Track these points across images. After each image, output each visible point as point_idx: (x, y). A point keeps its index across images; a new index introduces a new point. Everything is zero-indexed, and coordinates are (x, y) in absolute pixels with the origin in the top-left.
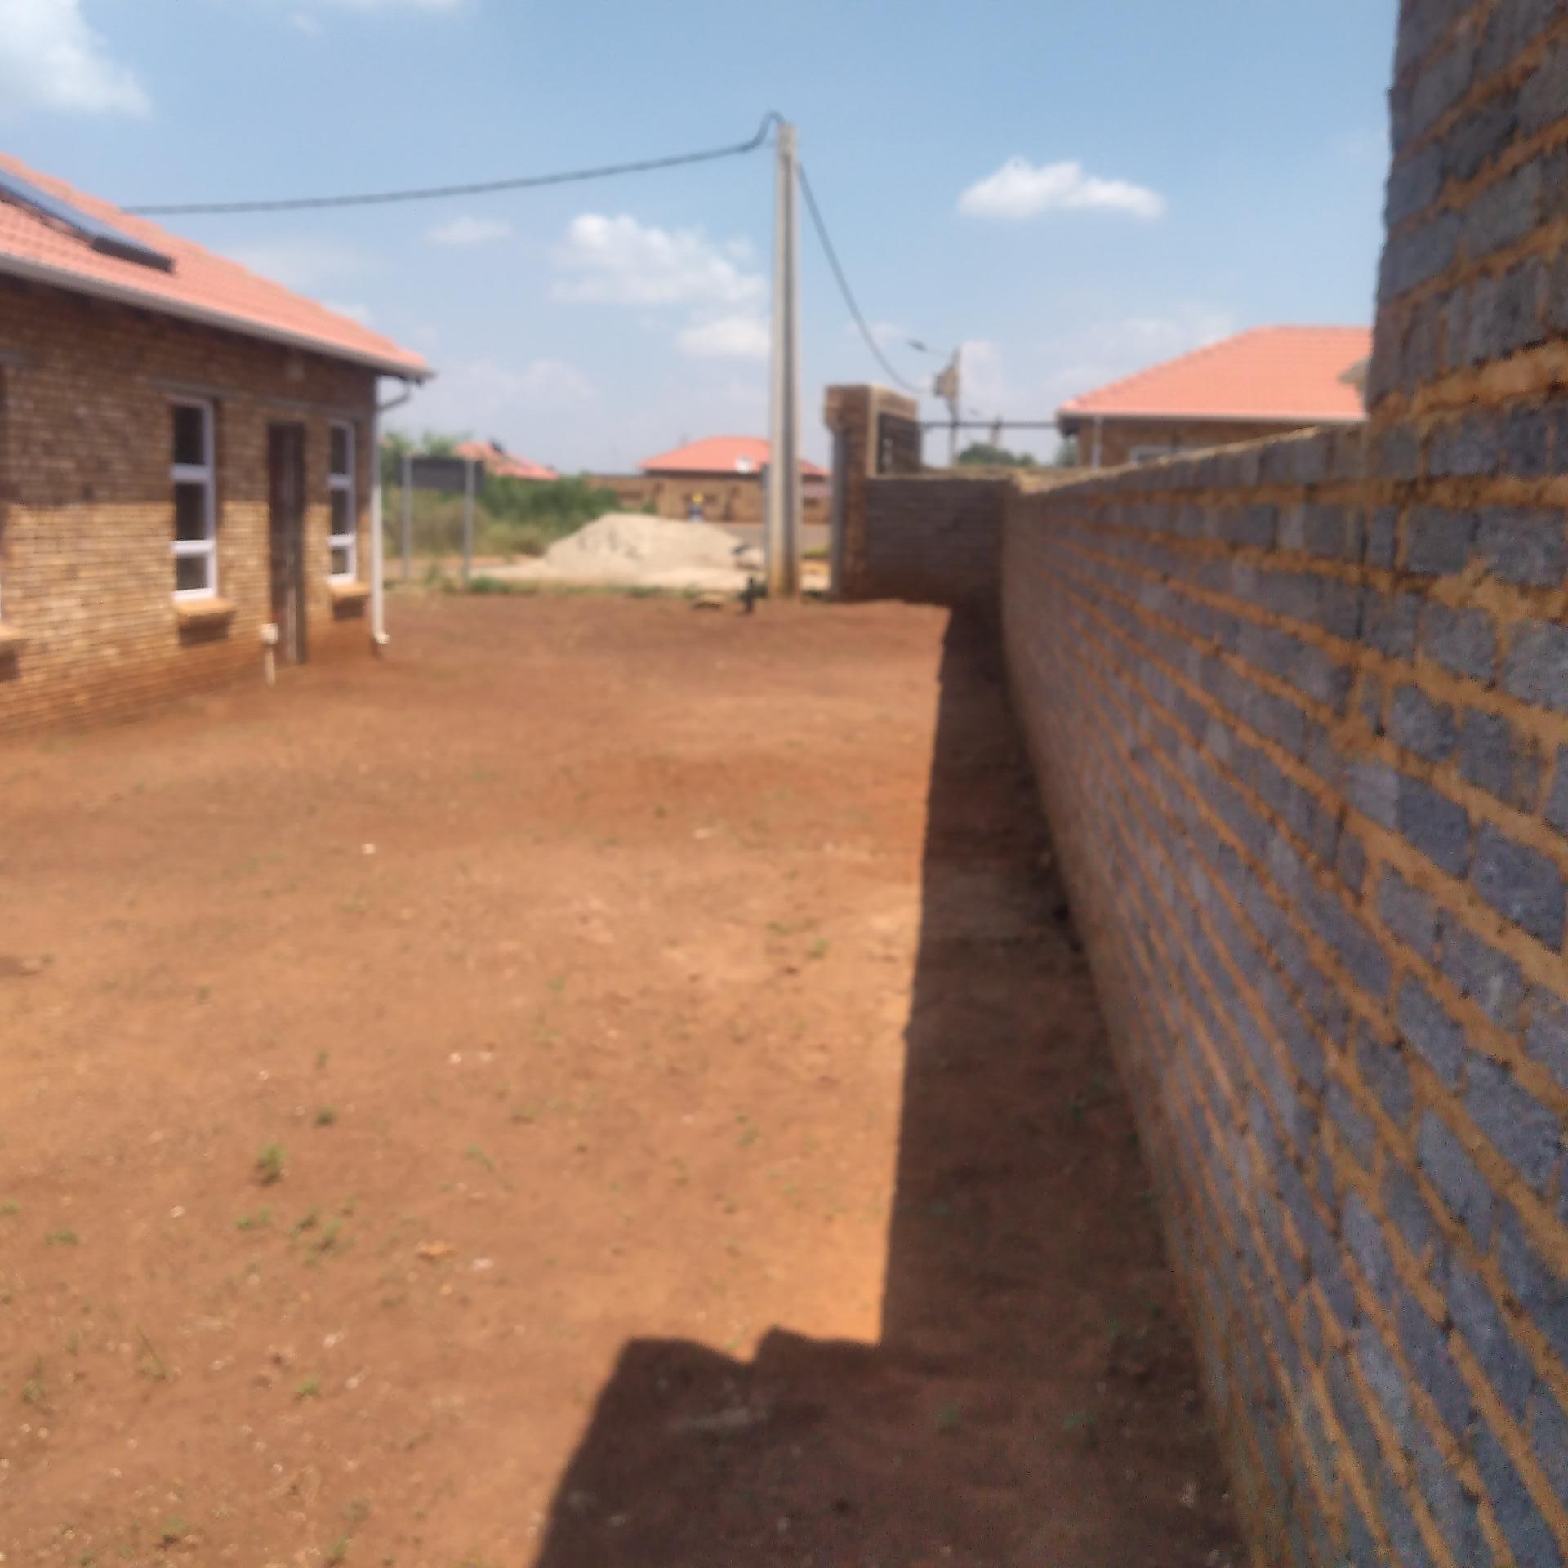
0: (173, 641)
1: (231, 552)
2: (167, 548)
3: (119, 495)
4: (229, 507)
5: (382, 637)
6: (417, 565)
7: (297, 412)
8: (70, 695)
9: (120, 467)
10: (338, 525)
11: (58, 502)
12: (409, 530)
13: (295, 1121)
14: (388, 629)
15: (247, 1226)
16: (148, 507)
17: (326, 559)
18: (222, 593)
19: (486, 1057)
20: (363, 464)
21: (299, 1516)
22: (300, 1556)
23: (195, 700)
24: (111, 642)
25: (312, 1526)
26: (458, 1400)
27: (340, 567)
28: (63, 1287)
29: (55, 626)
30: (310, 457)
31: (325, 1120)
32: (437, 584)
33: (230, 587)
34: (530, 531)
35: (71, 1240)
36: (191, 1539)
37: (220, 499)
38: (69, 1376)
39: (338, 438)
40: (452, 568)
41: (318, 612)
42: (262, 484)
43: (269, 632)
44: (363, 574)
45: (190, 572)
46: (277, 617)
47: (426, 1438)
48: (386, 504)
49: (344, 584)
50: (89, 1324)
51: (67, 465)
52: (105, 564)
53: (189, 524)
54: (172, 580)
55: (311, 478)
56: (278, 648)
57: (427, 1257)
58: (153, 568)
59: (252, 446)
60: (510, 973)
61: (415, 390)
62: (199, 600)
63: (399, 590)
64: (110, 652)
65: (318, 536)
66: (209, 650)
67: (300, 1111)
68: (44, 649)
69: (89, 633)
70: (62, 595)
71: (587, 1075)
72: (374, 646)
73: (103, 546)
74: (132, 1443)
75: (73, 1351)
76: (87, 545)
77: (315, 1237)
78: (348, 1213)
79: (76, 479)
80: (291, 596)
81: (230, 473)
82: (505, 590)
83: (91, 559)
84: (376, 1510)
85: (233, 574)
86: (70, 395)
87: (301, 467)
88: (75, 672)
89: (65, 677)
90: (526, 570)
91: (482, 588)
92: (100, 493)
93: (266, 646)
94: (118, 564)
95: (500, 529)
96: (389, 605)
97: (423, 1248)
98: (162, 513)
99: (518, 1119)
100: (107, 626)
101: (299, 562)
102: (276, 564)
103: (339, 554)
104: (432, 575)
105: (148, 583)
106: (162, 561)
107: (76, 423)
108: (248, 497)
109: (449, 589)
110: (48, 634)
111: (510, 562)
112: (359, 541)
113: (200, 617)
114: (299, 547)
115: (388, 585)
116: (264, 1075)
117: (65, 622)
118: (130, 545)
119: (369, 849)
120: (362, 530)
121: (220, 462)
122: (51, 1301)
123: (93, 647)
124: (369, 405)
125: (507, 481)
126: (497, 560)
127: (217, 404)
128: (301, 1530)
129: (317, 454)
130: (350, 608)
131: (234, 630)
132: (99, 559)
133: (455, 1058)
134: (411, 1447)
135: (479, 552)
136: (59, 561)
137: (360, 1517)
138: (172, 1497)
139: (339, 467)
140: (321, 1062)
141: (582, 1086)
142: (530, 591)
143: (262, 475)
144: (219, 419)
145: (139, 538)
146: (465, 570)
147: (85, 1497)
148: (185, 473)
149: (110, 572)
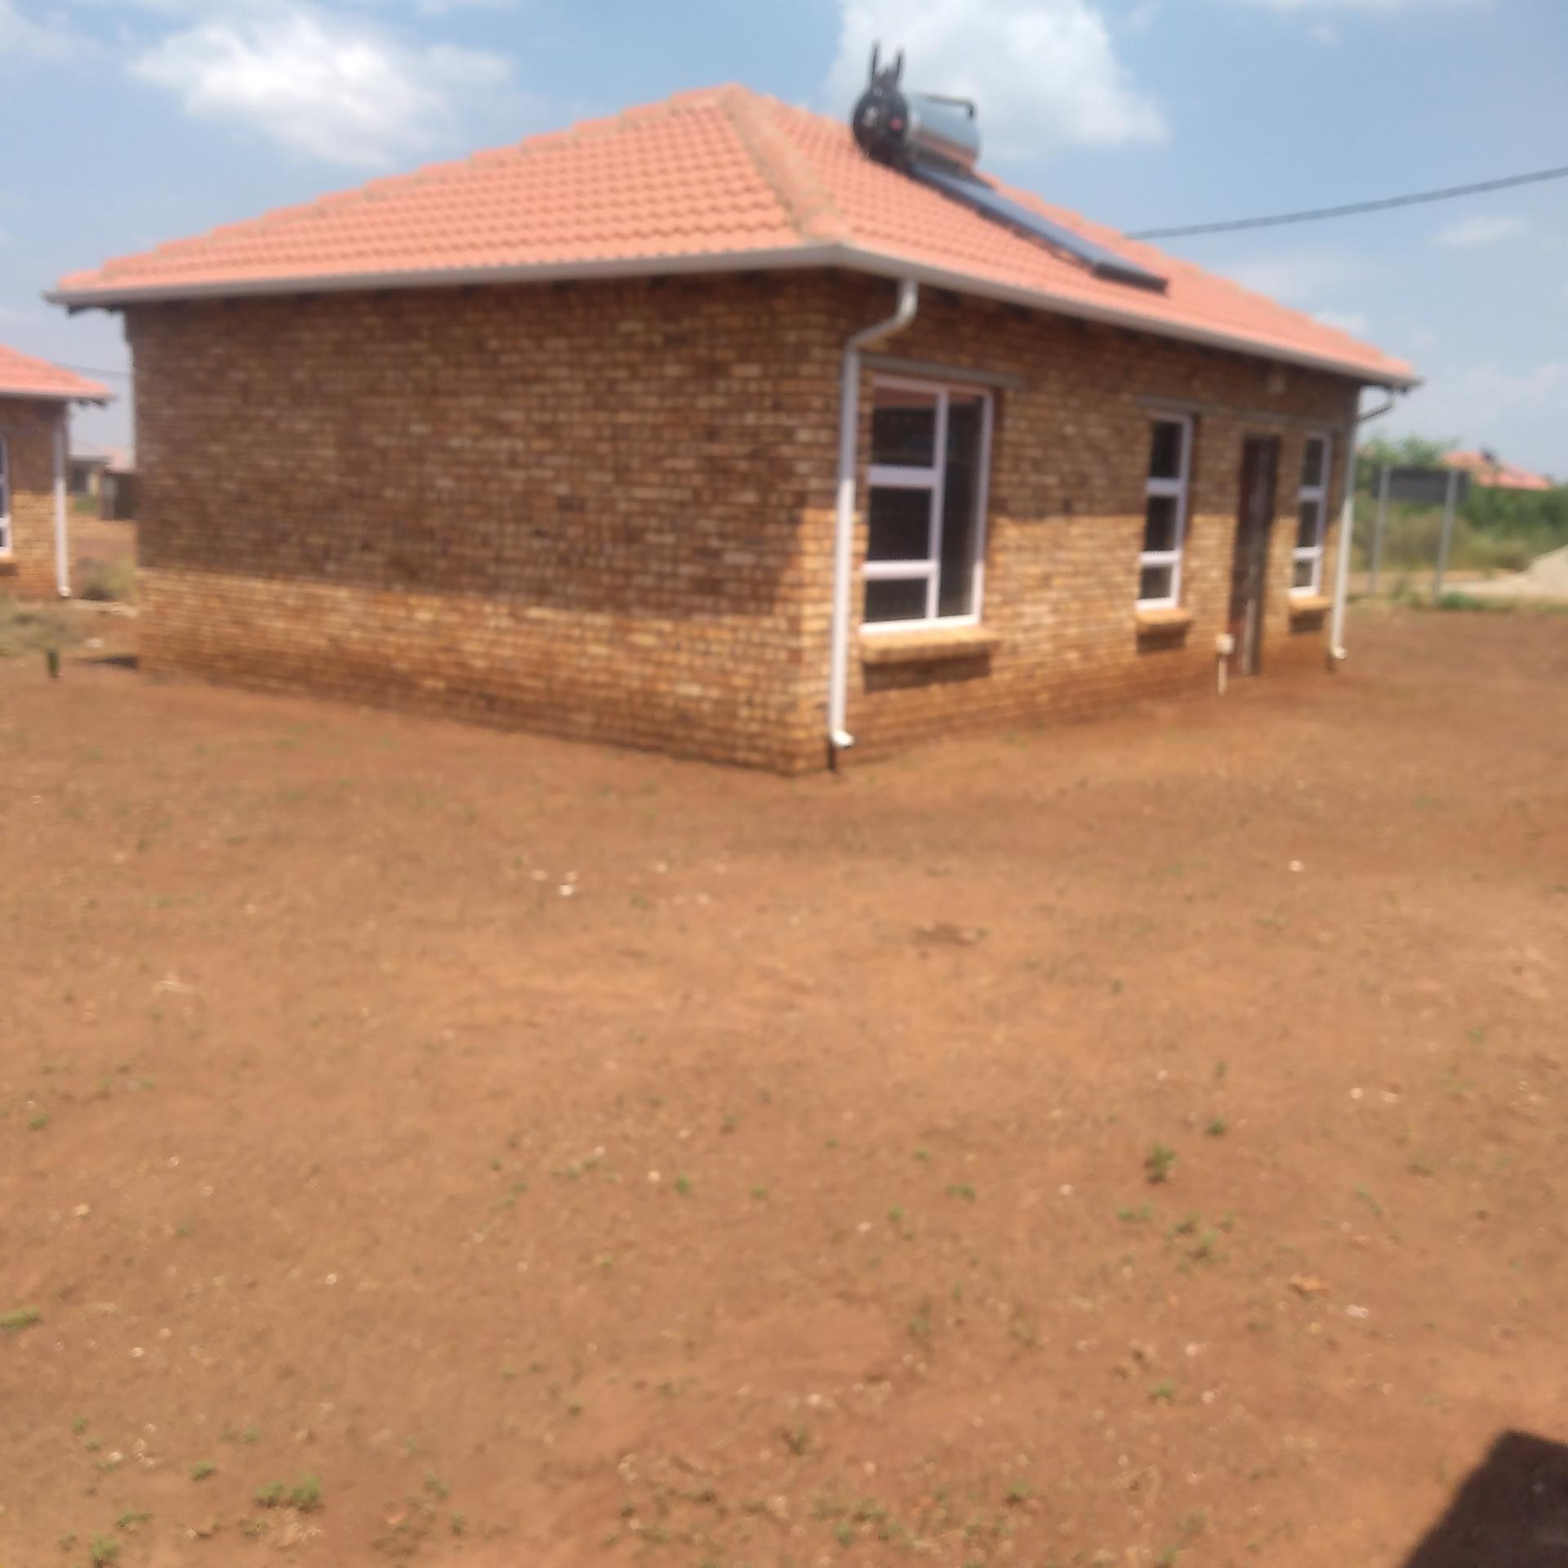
0: (1132, 647)
1: (1195, 563)
2: (1134, 559)
3: (1095, 508)
4: (1198, 519)
5: (1338, 652)
6: (1385, 579)
7: (1273, 425)
8: (1033, 694)
9: (1100, 482)
10: (1305, 538)
11: (1040, 515)
12: (1379, 542)
13: (1187, 1125)
14: (1347, 643)
15: (1128, 1218)
16: (1122, 519)
17: (1289, 572)
18: (1182, 603)
19: (1389, 1098)
20: (1337, 475)
21: (1135, 1513)
22: (1131, 1552)
23: (1146, 705)
24: (1074, 647)
25: (1147, 1526)
26: (1310, 1443)
27: (1302, 580)
28: (955, 1237)
29: (1026, 630)
30: (1282, 470)
31: (1217, 1131)
32: (1404, 600)
33: (1191, 598)
34: (1515, 545)
35: (969, 1194)
36: (1034, 1503)
37: (1190, 512)
38: (950, 1321)
39: (1314, 451)
40: (1423, 583)
41: (1276, 624)
42: (1232, 498)
43: (1225, 643)
44: (1326, 587)
45: (1154, 582)
46: (1234, 627)
47: (1273, 1473)
48: (1357, 515)
49: (1304, 597)
50: (975, 1276)
51: (1051, 480)
52: (1076, 574)
53: (1158, 535)
54: (1136, 590)
55: (1283, 490)
56: (1232, 659)
57: (1299, 1290)
58: (1120, 578)
59: (1226, 459)
60: (1427, 1014)
61: (1399, 400)
62: (1160, 610)
63: (1363, 604)
64: (1072, 656)
65: (1283, 548)
66: (1165, 658)
67: (1193, 1116)
68: (1015, 650)
69: (1054, 637)
70: (1035, 602)
71: (1499, 1137)
72: (1330, 663)
73: (1075, 556)
74: (996, 1398)
75: (957, 1298)
76: (1062, 555)
77: (1191, 1244)
78: (1226, 1227)
79: (1058, 494)
80: (1250, 608)
81: (1202, 487)
82: (1478, 607)
83: (1062, 569)
84: (1211, 1530)
85: (1194, 585)
86: (1061, 415)
87: (1273, 480)
88: (1039, 672)
89: (1031, 676)
90: (1505, 586)
91: (1451, 605)
92: (1079, 506)
93: (1219, 656)
94: (1087, 574)
95: (1484, 542)
96: (1350, 619)
97: (1296, 1279)
98: (1134, 525)
99: (1415, 1170)
100: (1072, 631)
101: (1262, 575)
102: (1238, 576)
103: (1303, 567)
104: (1398, 591)
105: (1113, 591)
106: (1130, 571)
107: (1063, 441)
108: (1217, 510)
109: (1417, 605)
110: (1020, 637)
111: (1489, 576)
112: (1324, 554)
113: (1160, 626)
114: (1262, 560)
115: (1351, 599)
116: (1162, 1074)
117: (1036, 627)
118: (1102, 556)
119: (1296, 866)
120: (1330, 543)
121: (1193, 476)
122: (946, 1246)
123: (1058, 651)
124: (1349, 416)
125: (1494, 492)
126: (1475, 574)
127: (1196, 419)
128: (1136, 1527)
129: (1290, 467)
130: (1309, 621)
131: (1190, 639)
132: (1070, 569)
133: (1357, 1093)
134: (1255, 1477)
135: (1455, 566)
136: (1035, 570)
137: (1194, 1532)
138: (1022, 1459)
139: (1311, 477)
140: (1220, 1072)
141: (1490, 1148)
142: (1507, 609)
143: (1233, 488)
144: (1197, 434)
145: (1109, 549)
146: (1436, 584)
147: (948, 1436)
148: (1159, 487)
149: (1080, 581)
